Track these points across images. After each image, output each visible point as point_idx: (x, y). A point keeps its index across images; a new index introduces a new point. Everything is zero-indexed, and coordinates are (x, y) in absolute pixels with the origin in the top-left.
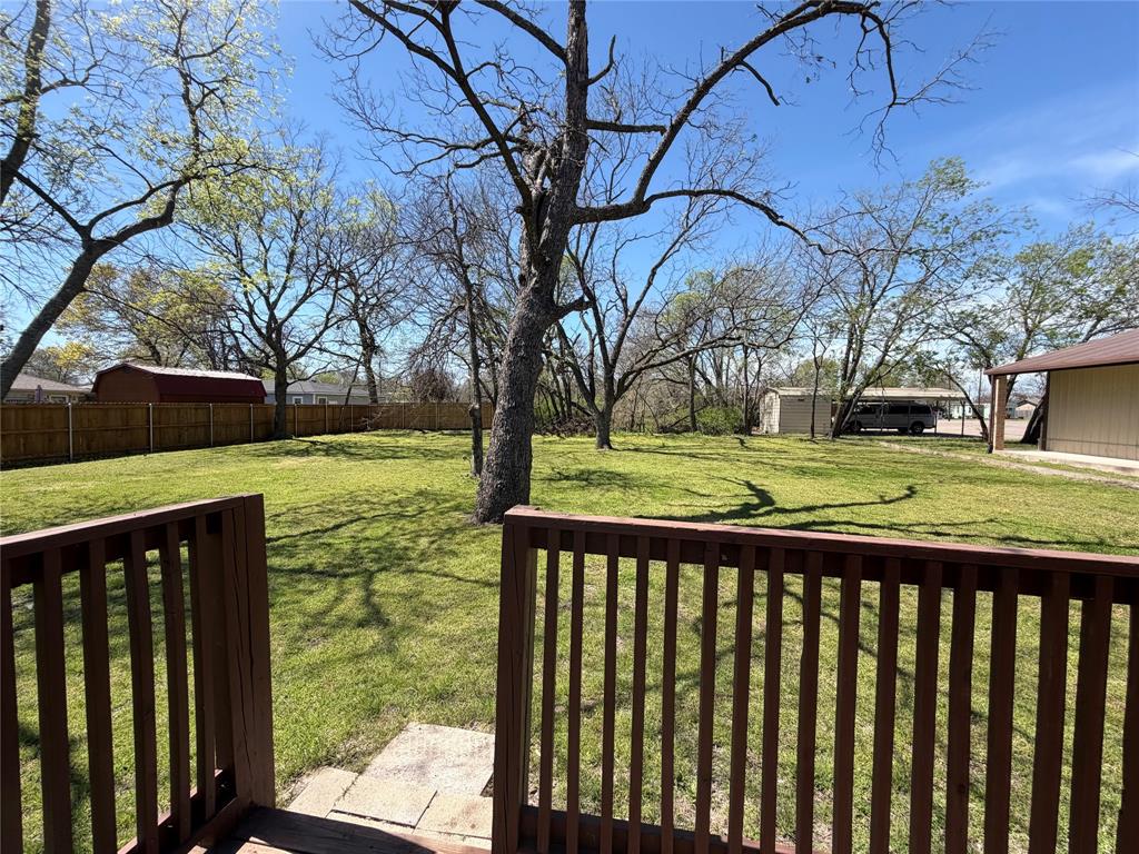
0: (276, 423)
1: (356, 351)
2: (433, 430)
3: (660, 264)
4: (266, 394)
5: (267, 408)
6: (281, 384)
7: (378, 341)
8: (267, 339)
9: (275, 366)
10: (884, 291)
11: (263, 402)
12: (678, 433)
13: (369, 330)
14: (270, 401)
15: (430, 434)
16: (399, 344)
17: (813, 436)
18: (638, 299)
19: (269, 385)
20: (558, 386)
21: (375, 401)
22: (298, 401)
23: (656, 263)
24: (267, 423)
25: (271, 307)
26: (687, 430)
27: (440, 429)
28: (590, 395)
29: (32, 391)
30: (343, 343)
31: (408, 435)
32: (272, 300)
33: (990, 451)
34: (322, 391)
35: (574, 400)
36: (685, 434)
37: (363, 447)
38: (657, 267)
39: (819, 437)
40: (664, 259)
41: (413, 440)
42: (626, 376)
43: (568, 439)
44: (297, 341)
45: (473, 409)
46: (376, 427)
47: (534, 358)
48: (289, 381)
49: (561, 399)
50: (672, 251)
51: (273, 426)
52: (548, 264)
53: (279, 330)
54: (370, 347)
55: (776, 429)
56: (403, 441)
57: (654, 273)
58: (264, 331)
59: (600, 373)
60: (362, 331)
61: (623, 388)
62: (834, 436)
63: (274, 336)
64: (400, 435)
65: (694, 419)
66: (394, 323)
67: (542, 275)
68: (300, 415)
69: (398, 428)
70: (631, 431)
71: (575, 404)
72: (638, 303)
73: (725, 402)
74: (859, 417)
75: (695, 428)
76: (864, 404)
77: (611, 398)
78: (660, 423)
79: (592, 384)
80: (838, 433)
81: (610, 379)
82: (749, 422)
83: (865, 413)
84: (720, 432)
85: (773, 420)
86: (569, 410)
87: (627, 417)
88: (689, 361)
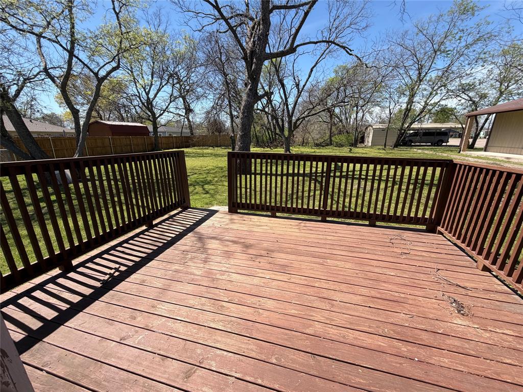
0: (155, 144)
1: (183, 112)
2: (218, 147)
3: (315, 66)
4: (150, 132)
5: (150, 138)
6: (155, 128)
7: (192, 107)
8: (147, 108)
9: (152, 120)
10: (426, 74)
11: (149, 135)
12: (323, 146)
13: (187, 102)
14: (151, 135)
15: (216, 148)
16: (201, 109)
17: (385, 147)
18: (304, 84)
19: (151, 128)
20: (270, 126)
21: (192, 134)
22: (160, 135)
23: (313, 65)
24: (152, 144)
25: (147, 94)
26: (328, 145)
27: (220, 146)
28: (282, 130)
29: (61, 132)
30: (177, 108)
31: (207, 149)
32: (147, 90)
33: (459, 152)
34: (170, 130)
35: (277, 132)
36: (326, 147)
37: (190, 153)
38: (313, 67)
39: (387, 147)
40: (317, 63)
41: (210, 150)
42: (298, 119)
43: (274, 150)
44: (160, 108)
45: (232, 136)
46: (194, 146)
47: (250, 116)
48: (158, 126)
49: (272, 132)
50: (321, 59)
51: (154, 145)
52: (255, 79)
53: (151, 103)
54: (189, 110)
55: (370, 144)
56: (205, 151)
57: (312, 70)
58: (146, 104)
59: (286, 119)
60: (184, 102)
61: (296, 127)
62: (394, 147)
63: (150, 106)
64: (204, 149)
65: (331, 140)
66: (198, 98)
67: (253, 83)
68: (164, 141)
69: (203, 146)
70: (302, 146)
71: (278, 134)
72: (304, 86)
73: (347, 132)
74: (410, 138)
75: (331, 144)
76: (411, 132)
77: (291, 131)
78: (316, 142)
79: (283, 125)
80: (397, 145)
81: (290, 122)
82: (356, 141)
83: (414, 136)
84: (342, 146)
85: (369, 140)
86: (275, 137)
87: (301, 139)
88: (329, 112)
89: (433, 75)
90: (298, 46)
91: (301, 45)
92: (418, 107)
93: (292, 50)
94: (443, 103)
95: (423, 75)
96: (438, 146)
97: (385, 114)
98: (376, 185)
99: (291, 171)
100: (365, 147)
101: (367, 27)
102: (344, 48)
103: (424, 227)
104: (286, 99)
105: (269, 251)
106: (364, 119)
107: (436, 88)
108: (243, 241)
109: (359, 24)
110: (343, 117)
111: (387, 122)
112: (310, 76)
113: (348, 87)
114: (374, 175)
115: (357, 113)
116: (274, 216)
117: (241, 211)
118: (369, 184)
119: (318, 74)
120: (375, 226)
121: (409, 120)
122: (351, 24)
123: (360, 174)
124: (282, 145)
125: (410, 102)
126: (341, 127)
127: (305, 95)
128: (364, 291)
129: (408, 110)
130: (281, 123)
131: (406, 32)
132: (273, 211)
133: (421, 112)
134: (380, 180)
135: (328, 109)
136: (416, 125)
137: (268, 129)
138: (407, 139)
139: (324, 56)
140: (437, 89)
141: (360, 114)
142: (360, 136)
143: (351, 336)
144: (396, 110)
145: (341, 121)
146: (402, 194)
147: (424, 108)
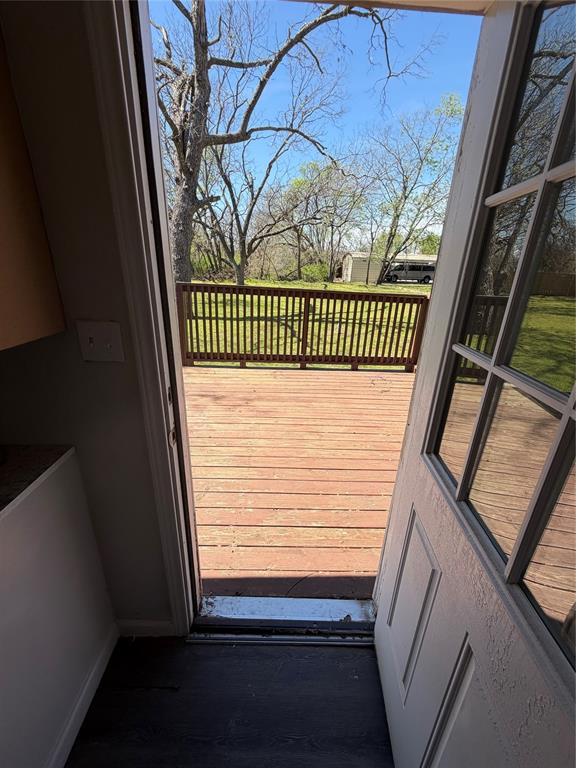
3: (274, 160)
10: (412, 189)
12: (290, 280)
17: (367, 284)
18: (260, 186)
20: (211, 246)
23: (272, 159)
26: (295, 279)
28: (231, 254)
35: (223, 257)
36: (294, 282)
38: (272, 162)
39: (370, 284)
40: (276, 156)
42: (253, 241)
49: (214, 256)
50: (282, 151)
52: (191, 173)
55: (349, 280)
57: (270, 167)
59: (236, 237)
61: (251, 251)
62: (378, 283)
65: (300, 272)
67: (188, 180)
70: (260, 279)
71: (222, 260)
72: (260, 189)
73: (320, 261)
74: (396, 273)
75: (301, 278)
76: (397, 264)
77: (244, 256)
78: (279, 274)
79: (232, 246)
80: (380, 282)
81: (243, 243)
82: (332, 274)
83: (399, 269)
84: (315, 281)
85: (348, 273)
86: (220, 264)
87: (259, 270)
88: (297, 231)
89: (419, 192)
90: (253, 130)
91: (257, 130)
92: (403, 232)
93: (244, 135)
94: (429, 229)
95: (409, 189)
96: (425, 283)
97: (366, 239)
98: (357, 330)
99: (248, 314)
100: (344, 282)
101: (342, 112)
102: (314, 142)
103: (403, 368)
104: (235, 206)
105: (248, 400)
106: (341, 244)
107: (422, 209)
108: (212, 394)
109: (331, 106)
110: (314, 239)
111: (369, 250)
112: (267, 175)
113: (320, 197)
114: (354, 319)
115: (333, 234)
116: (243, 367)
117: (199, 363)
118: (350, 328)
119: (280, 175)
120: (357, 370)
121: (393, 249)
122: (321, 104)
123: (341, 318)
124: (231, 277)
125: (395, 225)
126: (312, 254)
127: (261, 203)
128: (349, 423)
129: (392, 235)
130: (229, 244)
131: (390, 128)
132: (242, 359)
133: (407, 240)
134: (360, 324)
135: (295, 227)
136: (401, 256)
137: (208, 251)
138: (391, 274)
139: (286, 147)
140: (423, 211)
141: (336, 237)
142: (336, 268)
143: (339, 454)
144: (378, 236)
145: (312, 245)
146: (382, 338)
147: (410, 234)
